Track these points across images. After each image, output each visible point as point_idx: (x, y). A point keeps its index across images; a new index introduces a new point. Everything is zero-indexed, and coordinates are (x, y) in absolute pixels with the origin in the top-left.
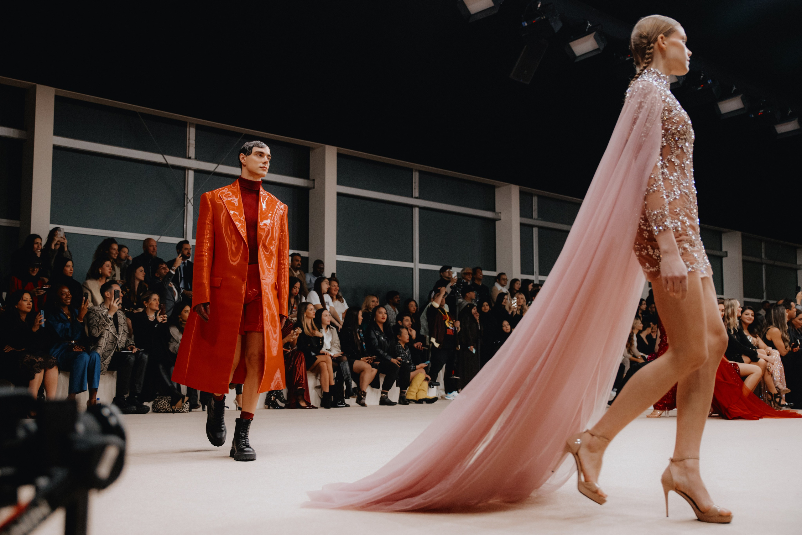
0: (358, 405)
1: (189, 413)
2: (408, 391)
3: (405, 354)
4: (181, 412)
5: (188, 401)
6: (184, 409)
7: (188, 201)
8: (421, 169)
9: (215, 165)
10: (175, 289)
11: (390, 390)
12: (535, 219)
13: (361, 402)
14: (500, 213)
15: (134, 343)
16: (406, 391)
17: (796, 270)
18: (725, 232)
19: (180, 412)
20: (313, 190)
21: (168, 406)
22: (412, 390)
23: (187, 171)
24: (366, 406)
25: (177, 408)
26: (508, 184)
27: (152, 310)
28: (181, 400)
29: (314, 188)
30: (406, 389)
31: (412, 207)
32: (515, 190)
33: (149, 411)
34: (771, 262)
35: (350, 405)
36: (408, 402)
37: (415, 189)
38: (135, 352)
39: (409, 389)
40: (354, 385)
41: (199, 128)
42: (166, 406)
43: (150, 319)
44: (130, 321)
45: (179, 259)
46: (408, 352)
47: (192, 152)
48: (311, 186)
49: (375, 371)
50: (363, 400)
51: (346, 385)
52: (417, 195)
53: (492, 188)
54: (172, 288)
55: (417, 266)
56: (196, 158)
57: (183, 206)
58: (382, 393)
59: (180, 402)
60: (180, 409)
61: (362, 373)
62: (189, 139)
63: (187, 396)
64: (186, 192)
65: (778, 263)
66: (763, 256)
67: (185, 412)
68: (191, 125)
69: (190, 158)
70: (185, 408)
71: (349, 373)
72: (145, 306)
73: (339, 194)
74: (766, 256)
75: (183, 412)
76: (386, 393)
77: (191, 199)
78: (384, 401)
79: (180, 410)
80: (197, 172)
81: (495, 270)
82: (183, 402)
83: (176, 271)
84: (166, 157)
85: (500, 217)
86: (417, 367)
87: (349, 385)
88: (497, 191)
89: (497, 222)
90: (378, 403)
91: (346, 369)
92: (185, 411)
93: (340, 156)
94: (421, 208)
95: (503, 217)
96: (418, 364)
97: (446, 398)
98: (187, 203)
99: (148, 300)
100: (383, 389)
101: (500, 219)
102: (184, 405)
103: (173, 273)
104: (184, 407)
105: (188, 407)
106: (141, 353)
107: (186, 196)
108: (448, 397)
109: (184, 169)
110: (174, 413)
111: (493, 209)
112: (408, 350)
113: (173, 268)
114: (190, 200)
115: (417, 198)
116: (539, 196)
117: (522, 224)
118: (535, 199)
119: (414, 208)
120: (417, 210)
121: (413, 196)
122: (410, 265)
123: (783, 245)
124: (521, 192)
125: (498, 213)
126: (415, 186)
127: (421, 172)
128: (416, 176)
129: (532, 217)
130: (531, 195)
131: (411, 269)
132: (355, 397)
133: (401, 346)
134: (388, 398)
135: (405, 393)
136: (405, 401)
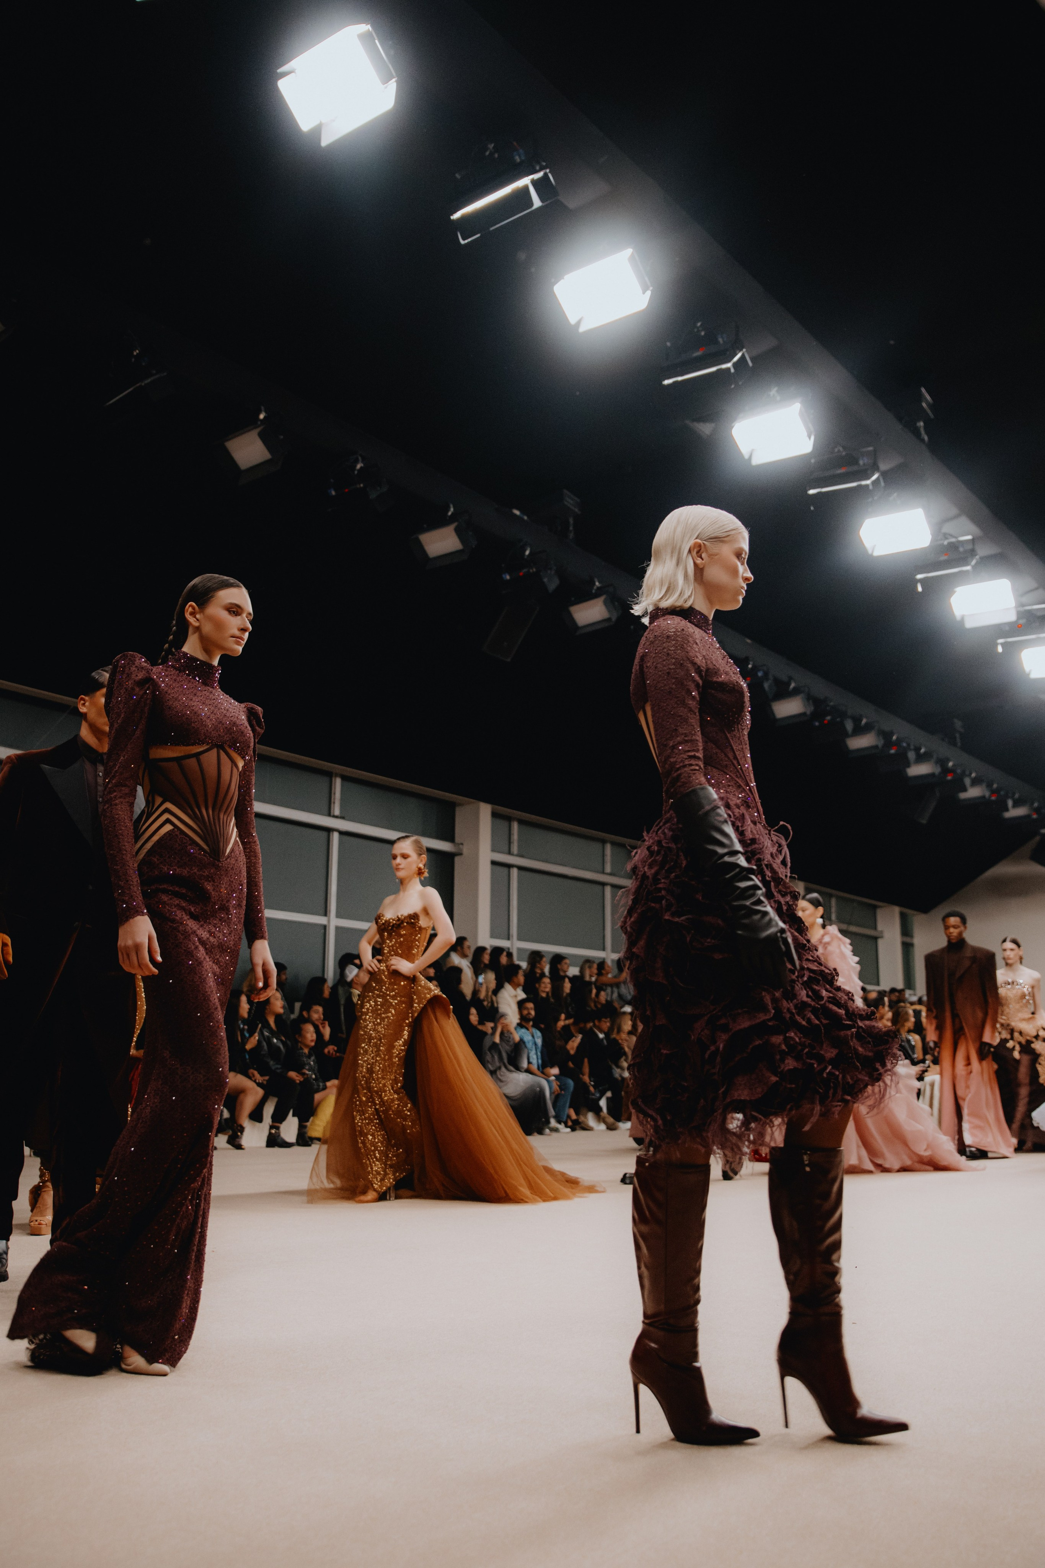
0: (229, 1146)
2: (311, 1125)
3: (310, 1064)
8: (345, 773)
11: (284, 1123)
12: (513, 855)
13: (235, 1143)
16: (308, 1124)
17: (875, 939)
22: (317, 1122)
24: (243, 1149)
26: (474, 801)
30: (308, 1121)
31: (329, 830)
32: (485, 810)
36: (310, 1143)
37: (334, 803)
39: (313, 1121)
40: (225, 1114)
46: (313, 1061)
49: (260, 1092)
50: (237, 1140)
52: (337, 811)
53: (452, 807)
55: (334, 922)
58: (271, 1127)
61: (242, 1096)
76: (278, 1128)
78: (274, 1141)
85: (462, 850)
86: (328, 1084)
88: (459, 812)
89: (457, 859)
90: (264, 1144)
94: (342, 833)
95: (465, 850)
96: (329, 1080)
100: (273, 1122)
111: (453, 839)
112: (313, 1058)
115: (337, 817)
116: (521, 822)
117: (494, 863)
118: (515, 826)
119: (331, 833)
120: (335, 836)
121: (332, 814)
122: (321, 920)
123: (861, 903)
124: (494, 815)
125: (459, 844)
126: (334, 799)
127: (344, 778)
128: (338, 782)
129: (510, 853)
130: (509, 819)
131: (325, 927)
132: (225, 1134)
133: (303, 1052)
134: (279, 1135)
135: (305, 1127)
136: (308, 1140)
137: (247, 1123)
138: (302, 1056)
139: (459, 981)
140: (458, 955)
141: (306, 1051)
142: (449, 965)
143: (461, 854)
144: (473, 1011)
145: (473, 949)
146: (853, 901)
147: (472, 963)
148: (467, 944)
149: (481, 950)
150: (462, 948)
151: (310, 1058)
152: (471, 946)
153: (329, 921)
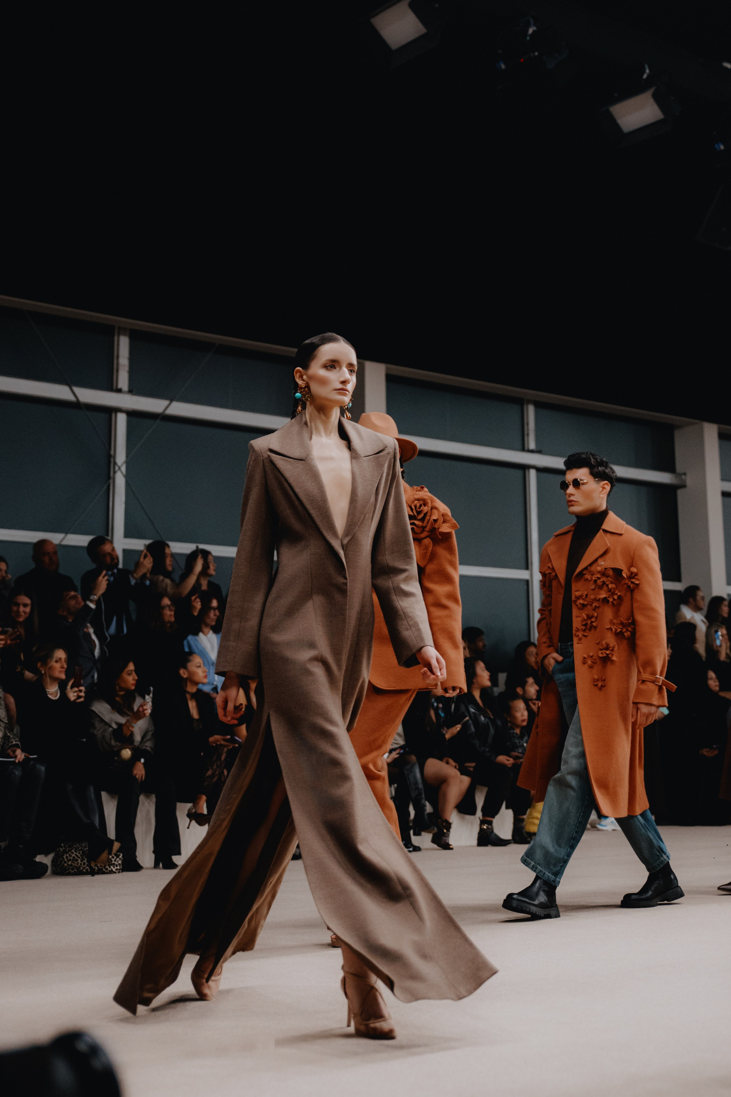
0: (435, 846)
1: (121, 873)
2: (528, 818)
3: (523, 746)
4: (107, 873)
5: (119, 850)
6: (112, 867)
7: (117, 468)
8: (538, 399)
9: (166, 403)
10: (94, 637)
11: (497, 817)
13: (441, 842)
14: (685, 474)
15: (19, 743)
16: (525, 817)
19: (104, 873)
21: (81, 861)
22: (535, 815)
23: (113, 415)
24: (452, 849)
25: (99, 865)
26: (696, 421)
27: (54, 679)
28: (106, 852)
30: (525, 814)
31: (524, 468)
32: (710, 432)
33: (46, 872)
35: (422, 847)
36: (529, 839)
37: (528, 435)
38: (21, 760)
39: (530, 814)
40: (429, 808)
41: (135, 337)
42: (79, 861)
43: (50, 696)
44: (11, 700)
45: (102, 581)
47: (123, 380)
49: (466, 780)
50: (444, 838)
51: (415, 809)
52: (532, 445)
53: (669, 430)
54: (89, 635)
56: (131, 391)
57: (108, 479)
58: (482, 822)
59: (104, 856)
60: (104, 867)
61: (444, 786)
62: (118, 357)
63: (117, 839)
64: (112, 453)
67: (115, 873)
68: (122, 331)
69: (119, 391)
70: (114, 864)
71: (421, 786)
72: (41, 672)
75: (111, 872)
76: (490, 823)
77: (122, 465)
78: (486, 838)
79: (104, 870)
80: (132, 415)
81: (678, 578)
82: (110, 853)
83: (98, 603)
84: (76, 390)
85: (685, 481)
87: (420, 809)
88: (677, 435)
89: (680, 492)
90: (475, 842)
91: (415, 778)
92: (114, 870)
93: (390, 379)
94: (541, 470)
95: (689, 481)
97: (599, 827)
98: (115, 472)
99: (46, 658)
100: (483, 816)
102: (113, 860)
103: (92, 606)
104: (113, 862)
105: (120, 862)
106: (32, 763)
107: (112, 460)
108: (602, 826)
109: (110, 412)
110: (93, 875)
111: (671, 467)
112: (525, 739)
113: (92, 597)
114: (119, 468)
115: (532, 451)
117: (725, 494)
119: (527, 471)
120: (533, 474)
121: (526, 448)
122: (522, 574)
124: (721, 436)
125: (680, 475)
126: (528, 430)
127: (539, 405)
128: (531, 411)
131: (527, 583)
132: (430, 832)
133: (514, 733)
134: (493, 831)
135: (523, 820)
136: (525, 835)
137: (454, 818)
138: (514, 737)
139: (693, 639)
140: (691, 608)
141: (518, 731)
142: (679, 621)
143: (684, 486)
144: (712, 674)
145: (707, 600)
147: (706, 617)
148: (700, 594)
149: (717, 601)
150: (695, 600)
151: (522, 740)
152: (704, 597)
153: (531, 575)
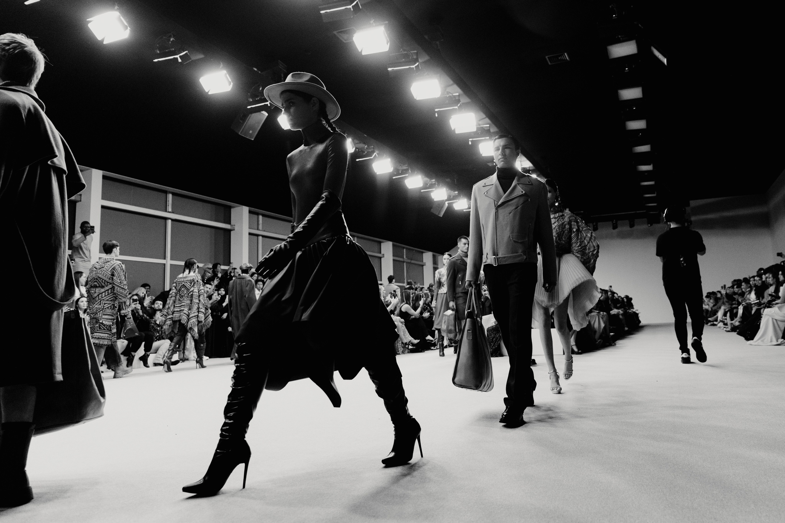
8: (174, 192)
12: (260, 230)
14: (235, 225)
17: (423, 266)
18: (383, 242)
20: (80, 202)
26: (240, 205)
29: (81, 201)
31: (166, 219)
32: (245, 210)
34: (409, 261)
37: (168, 205)
48: (79, 200)
52: (170, 210)
53: (229, 208)
55: (169, 262)
65: (413, 262)
66: (405, 257)
73: (103, 207)
74: (406, 257)
88: (233, 210)
89: (232, 232)
93: (104, 177)
94: (173, 220)
95: (236, 228)
101: (234, 230)
111: (229, 222)
115: (170, 212)
116: (264, 215)
117: (250, 234)
118: (261, 217)
119: (167, 220)
120: (169, 222)
121: (167, 211)
122: (163, 261)
123: (416, 250)
124: (250, 212)
125: (233, 225)
126: (169, 203)
127: (174, 194)
128: (170, 196)
129: (258, 229)
130: (258, 214)
131: (165, 266)
146: (413, 250)
153: (167, 262)
